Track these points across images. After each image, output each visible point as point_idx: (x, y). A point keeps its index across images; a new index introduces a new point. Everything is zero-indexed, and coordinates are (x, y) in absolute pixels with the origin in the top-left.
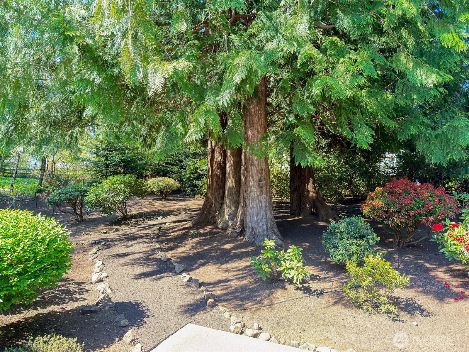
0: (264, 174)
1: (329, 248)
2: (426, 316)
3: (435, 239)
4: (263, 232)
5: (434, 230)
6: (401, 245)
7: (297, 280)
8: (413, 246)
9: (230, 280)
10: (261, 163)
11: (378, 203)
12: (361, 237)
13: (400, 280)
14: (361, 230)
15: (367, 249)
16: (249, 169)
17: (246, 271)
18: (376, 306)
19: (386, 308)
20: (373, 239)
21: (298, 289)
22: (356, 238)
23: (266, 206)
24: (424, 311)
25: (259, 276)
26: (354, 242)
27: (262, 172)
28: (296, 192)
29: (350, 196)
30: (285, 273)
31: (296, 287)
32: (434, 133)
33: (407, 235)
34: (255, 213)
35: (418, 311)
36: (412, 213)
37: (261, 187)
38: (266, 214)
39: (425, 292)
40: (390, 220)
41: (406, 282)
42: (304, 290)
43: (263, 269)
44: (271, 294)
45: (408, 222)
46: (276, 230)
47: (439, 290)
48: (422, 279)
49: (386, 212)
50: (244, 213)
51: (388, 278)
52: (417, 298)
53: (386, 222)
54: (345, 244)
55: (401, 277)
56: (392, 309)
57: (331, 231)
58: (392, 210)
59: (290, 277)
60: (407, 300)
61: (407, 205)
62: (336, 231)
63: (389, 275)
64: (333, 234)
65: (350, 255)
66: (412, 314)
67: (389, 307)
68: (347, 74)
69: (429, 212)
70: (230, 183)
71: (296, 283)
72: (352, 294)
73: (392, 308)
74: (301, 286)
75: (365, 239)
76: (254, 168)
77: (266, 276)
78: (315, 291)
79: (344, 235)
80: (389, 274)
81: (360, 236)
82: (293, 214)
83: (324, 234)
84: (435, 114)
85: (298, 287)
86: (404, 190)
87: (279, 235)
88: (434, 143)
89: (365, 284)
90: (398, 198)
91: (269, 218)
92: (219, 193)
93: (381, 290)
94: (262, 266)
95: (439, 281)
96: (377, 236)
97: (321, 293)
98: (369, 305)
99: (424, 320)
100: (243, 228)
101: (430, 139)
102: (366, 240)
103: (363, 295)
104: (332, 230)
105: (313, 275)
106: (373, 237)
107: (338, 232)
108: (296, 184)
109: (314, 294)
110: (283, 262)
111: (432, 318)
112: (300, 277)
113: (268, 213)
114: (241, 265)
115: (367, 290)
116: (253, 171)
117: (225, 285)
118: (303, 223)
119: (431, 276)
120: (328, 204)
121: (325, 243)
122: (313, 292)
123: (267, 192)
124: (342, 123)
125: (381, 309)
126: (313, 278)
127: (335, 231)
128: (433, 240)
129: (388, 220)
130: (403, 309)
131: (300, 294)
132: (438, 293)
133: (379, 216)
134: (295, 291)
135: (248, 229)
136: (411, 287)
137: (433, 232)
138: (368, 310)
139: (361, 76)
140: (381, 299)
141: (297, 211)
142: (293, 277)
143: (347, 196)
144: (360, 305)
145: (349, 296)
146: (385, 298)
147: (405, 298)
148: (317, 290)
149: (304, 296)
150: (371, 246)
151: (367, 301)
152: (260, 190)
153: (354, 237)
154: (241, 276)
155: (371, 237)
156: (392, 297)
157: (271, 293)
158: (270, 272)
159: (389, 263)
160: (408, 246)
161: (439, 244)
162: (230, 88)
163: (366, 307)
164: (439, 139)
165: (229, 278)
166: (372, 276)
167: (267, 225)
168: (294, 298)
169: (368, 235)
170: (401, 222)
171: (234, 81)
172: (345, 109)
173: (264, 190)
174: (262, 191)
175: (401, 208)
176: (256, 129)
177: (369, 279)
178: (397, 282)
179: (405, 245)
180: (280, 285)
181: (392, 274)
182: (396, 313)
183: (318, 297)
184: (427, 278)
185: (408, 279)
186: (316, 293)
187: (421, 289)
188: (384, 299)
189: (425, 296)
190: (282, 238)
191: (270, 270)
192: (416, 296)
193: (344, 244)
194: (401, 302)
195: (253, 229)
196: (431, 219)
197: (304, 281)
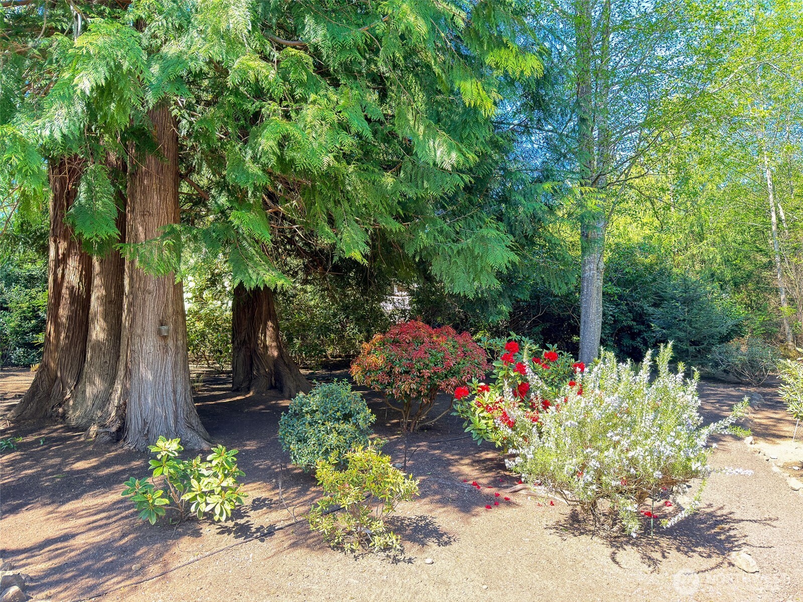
0: (170, 310)
1: (291, 443)
2: (446, 544)
3: (457, 411)
4: (168, 428)
5: (457, 397)
6: (412, 427)
7: (221, 514)
8: (429, 428)
9: (73, 536)
10: (164, 288)
11: (377, 359)
12: (347, 417)
13: (407, 484)
14: (347, 404)
15: (356, 437)
16: (139, 301)
17: (116, 511)
18: (366, 540)
19: (382, 542)
20: (365, 419)
21: (225, 531)
22: (338, 420)
23: (175, 375)
24: (442, 535)
25: (143, 516)
26: (335, 428)
27: (166, 306)
28: (243, 349)
29: (340, 356)
30: (198, 504)
31: (222, 527)
32: (456, 247)
33: (420, 411)
34: (149, 391)
35: (434, 537)
36: (427, 373)
37: (165, 338)
38: (175, 392)
39: (444, 502)
40: (395, 388)
41: (415, 488)
42: (236, 532)
43: (151, 501)
44: (167, 551)
45: (422, 388)
46: (195, 421)
47: (465, 496)
48: (440, 481)
49: (389, 374)
50: (126, 393)
51: (387, 485)
52: (433, 514)
53: (388, 391)
54: (319, 432)
55: (406, 480)
56: (392, 542)
57: (295, 411)
58: (397, 370)
59: (207, 509)
60: (417, 520)
61: (419, 362)
62: (305, 409)
63: (388, 480)
64: (298, 415)
65: (326, 453)
66: (424, 544)
67: (388, 538)
68: (322, 125)
69: (450, 370)
70: (98, 332)
71: (219, 521)
72: (325, 525)
73: (393, 539)
74: (230, 524)
75: (352, 420)
76: (148, 297)
77: (157, 515)
78: (258, 530)
79: (318, 416)
80: (387, 478)
81: (345, 415)
82: (236, 391)
83: (283, 418)
84: (457, 221)
85: (226, 527)
86: (415, 337)
87: (203, 430)
88: (456, 261)
89: (346, 502)
90: (406, 351)
91: (180, 399)
92: (72, 353)
93: (375, 509)
94: (149, 495)
95: (465, 481)
96: (372, 413)
97: (268, 532)
98: (354, 540)
99: (444, 551)
100: (124, 423)
101: (450, 256)
102: (355, 421)
103: (343, 522)
104: (297, 408)
105: (258, 499)
106: (366, 416)
107: (307, 412)
108: (243, 335)
109: (255, 535)
110: (194, 482)
111: (455, 546)
112: (228, 507)
113: (180, 388)
114: (105, 500)
115: (351, 513)
116: (148, 303)
117: (61, 548)
118: (254, 406)
119: (453, 473)
120: (303, 371)
121: (284, 435)
122: (254, 533)
123: (177, 347)
124: (317, 216)
125: (374, 545)
126: (258, 504)
127: (302, 409)
128: (455, 414)
129: (392, 387)
130: (411, 538)
131: (229, 540)
132: (464, 501)
133: (377, 381)
134: (218, 536)
135: (134, 425)
136: (424, 495)
137: (455, 400)
138: (353, 551)
139: (345, 132)
140: (374, 527)
141: (244, 385)
142: (213, 510)
143: (336, 357)
144: (338, 543)
145: (318, 530)
146: (381, 523)
147: (414, 517)
148: (262, 527)
149: (235, 543)
150: (362, 432)
151: (350, 533)
152: (162, 343)
153: (334, 418)
154: (104, 522)
155: (362, 415)
156: (394, 519)
157: (167, 549)
158: (166, 505)
159: (388, 458)
160: (422, 429)
161: (463, 420)
162: (68, 99)
163: (349, 545)
164: (462, 256)
165: (74, 531)
166: (359, 484)
167: (176, 413)
168: (215, 551)
169: (358, 413)
170: (411, 389)
171: (77, 85)
172: (321, 193)
173: (171, 343)
174: (166, 346)
175: (411, 366)
176: (153, 221)
177: (354, 491)
178: (400, 491)
179: (417, 427)
180: (189, 529)
181: (391, 476)
182: (398, 547)
183: (262, 541)
184: (447, 478)
185: (418, 482)
186: (259, 534)
187: (438, 497)
188: (379, 526)
189: (445, 509)
190: (208, 437)
191: (167, 501)
192: (431, 511)
193: (316, 431)
194: (408, 526)
195: (145, 423)
196: (453, 381)
197: (237, 513)
